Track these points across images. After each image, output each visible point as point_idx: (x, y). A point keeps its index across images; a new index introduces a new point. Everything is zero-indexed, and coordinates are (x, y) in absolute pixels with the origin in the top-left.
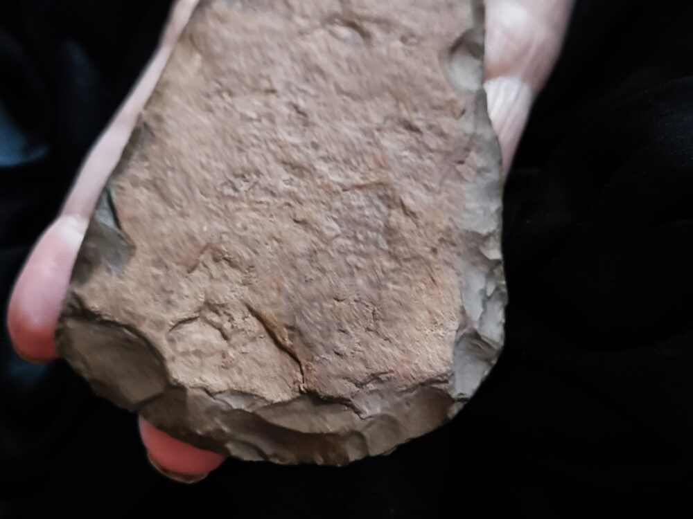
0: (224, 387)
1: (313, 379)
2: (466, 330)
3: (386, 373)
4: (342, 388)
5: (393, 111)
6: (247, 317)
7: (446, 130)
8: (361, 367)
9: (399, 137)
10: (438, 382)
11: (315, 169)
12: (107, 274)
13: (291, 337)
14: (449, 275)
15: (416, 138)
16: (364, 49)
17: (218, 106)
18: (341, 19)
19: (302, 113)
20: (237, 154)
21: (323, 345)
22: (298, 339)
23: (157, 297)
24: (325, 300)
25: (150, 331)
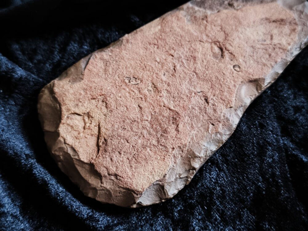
0: (70, 144)
1: (97, 162)
2: (160, 183)
3: (120, 177)
4: (103, 171)
5: (206, 90)
6: (96, 126)
7: (218, 110)
8: (114, 169)
9: (200, 101)
10: (135, 193)
11: (161, 93)
12: (68, 82)
13: (103, 143)
14: (171, 161)
15: (205, 105)
16: (217, 61)
17: (150, 49)
18: (220, 44)
19: (175, 70)
20: (141, 70)
21: (110, 153)
22: (104, 145)
23: (76, 101)
24: (123, 139)
25: (64, 110)
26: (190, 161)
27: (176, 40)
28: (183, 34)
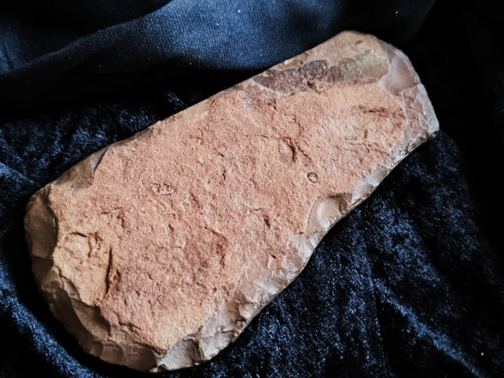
0: (68, 277)
1: (104, 304)
2: (194, 338)
3: (137, 327)
4: (112, 319)
5: (267, 207)
6: (106, 253)
7: (282, 236)
8: (129, 316)
9: (258, 222)
10: (156, 351)
11: (202, 208)
12: (69, 188)
13: (115, 278)
14: (211, 307)
15: (265, 229)
16: (286, 166)
17: (190, 145)
18: (291, 142)
19: (225, 176)
20: (175, 174)
21: (123, 293)
22: (116, 281)
23: (79, 215)
24: (144, 273)
25: (62, 228)
26: (237, 309)
27: (228, 133)
28: (240, 124)
